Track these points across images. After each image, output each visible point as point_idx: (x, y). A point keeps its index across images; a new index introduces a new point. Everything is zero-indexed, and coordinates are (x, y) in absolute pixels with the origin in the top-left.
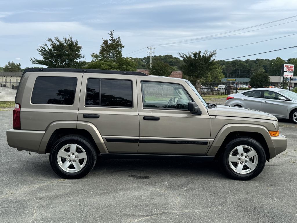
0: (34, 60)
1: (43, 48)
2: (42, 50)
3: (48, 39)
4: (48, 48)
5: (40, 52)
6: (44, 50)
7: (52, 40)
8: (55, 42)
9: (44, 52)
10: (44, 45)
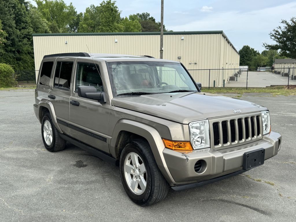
0: (266, 45)
1: (277, 31)
2: (275, 33)
3: (282, 21)
4: (282, 31)
5: (273, 36)
6: (277, 33)
7: (286, 22)
8: (290, 23)
9: (277, 36)
10: (278, 28)
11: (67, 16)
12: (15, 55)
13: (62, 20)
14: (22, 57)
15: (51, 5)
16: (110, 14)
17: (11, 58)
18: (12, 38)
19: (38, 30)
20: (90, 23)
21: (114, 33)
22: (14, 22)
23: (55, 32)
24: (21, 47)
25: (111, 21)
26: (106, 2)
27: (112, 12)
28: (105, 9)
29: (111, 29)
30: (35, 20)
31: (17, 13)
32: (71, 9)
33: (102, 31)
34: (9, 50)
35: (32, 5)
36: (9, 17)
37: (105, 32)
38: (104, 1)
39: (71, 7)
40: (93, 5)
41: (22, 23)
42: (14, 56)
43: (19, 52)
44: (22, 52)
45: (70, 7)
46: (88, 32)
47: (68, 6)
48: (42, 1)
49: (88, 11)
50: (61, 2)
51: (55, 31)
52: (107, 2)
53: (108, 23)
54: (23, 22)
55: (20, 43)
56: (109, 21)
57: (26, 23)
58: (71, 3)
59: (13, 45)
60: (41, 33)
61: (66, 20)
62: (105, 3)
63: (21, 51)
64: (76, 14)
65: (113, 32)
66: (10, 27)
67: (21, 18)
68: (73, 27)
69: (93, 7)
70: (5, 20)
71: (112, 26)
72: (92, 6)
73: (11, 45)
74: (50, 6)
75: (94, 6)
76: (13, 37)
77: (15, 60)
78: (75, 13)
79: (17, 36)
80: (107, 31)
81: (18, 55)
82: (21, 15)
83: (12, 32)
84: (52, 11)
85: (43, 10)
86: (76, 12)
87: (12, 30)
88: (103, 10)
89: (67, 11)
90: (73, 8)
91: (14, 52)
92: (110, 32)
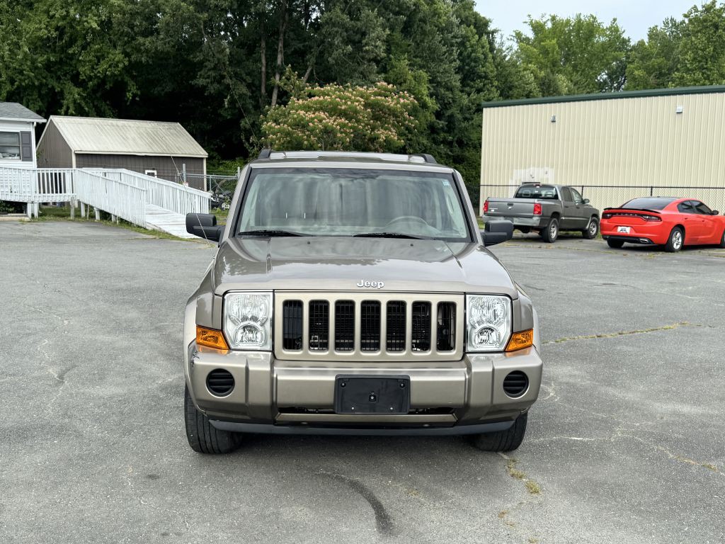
11: (600, 52)
12: (451, 151)
13: (588, 64)
14: (467, 154)
15: (564, 30)
16: (708, 39)
17: (441, 157)
18: (448, 113)
19: (510, 92)
20: (653, 66)
21: (715, 86)
22: (458, 77)
23: (550, 95)
24: (466, 133)
25: (712, 57)
26: (700, 9)
27: (715, 32)
28: (695, 27)
29: (708, 78)
30: (509, 69)
31: (469, 56)
32: (611, 35)
33: (682, 82)
34: (441, 140)
35: (521, 35)
36: (447, 66)
37: (688, 86)
38: (695, 7)
39: (614, 30)
40: (672, 20)
41: (477, 78)
42: (450, 153)
43: (461, 143)
44: (467, 143)
45: (610, 29)
46: (645, 88)
47: (605, 28)
48: (545, 23)
49: (653, 34)
50: (589, 20)
51: (551, 92)
52: (703, 7)
53: (700, 62)
54: (480, 77)
55: (464, 124)
56: (705, 58)
57: (486, 77)
58: (615, 20)
59: (450, 128)
60: (517, 98)
61: (597, 63)
62: (697, 11)
63: (465, 142)
64: (627, 45)
65: (712, 84)
66: (450, 89)
67: (475, 67)
68: (617, 78)
69: (670, 25)
70: (438, 72)
71: (711, 70)
72: (667, 23)
73: (445, 128)
74: (562, 32)
75: (675, 22)
76: (454, 110)
77: (451, 161)
78: (625, 42)
79: (462, 108)
80: (696, 81)
81: (457, 150)
82: (476, 60)
83: (450, 100)
84: (565, 43)
85: (542, 43)
86: (629, 41)
87: (451, 96)
88: (690, 28)
89: (602, 39)
90: (618, 31)
91: (450, 144)
92: (704, 85)
